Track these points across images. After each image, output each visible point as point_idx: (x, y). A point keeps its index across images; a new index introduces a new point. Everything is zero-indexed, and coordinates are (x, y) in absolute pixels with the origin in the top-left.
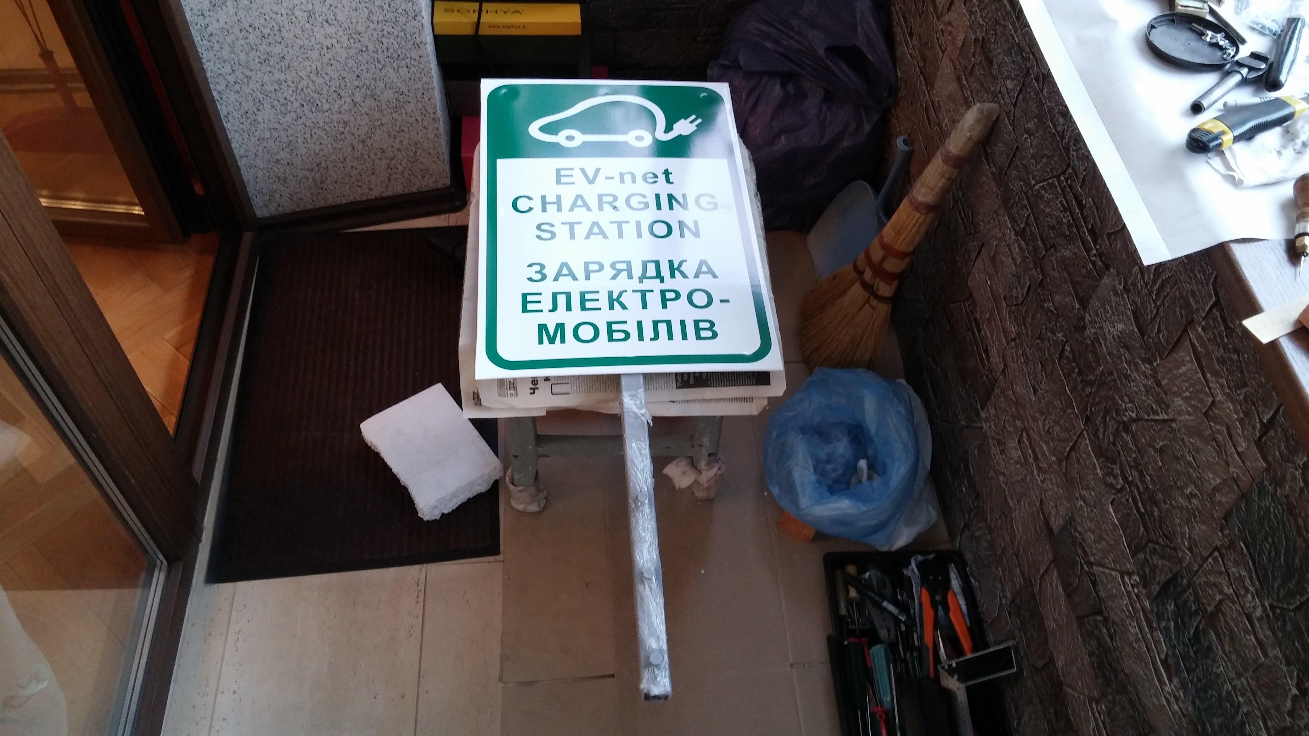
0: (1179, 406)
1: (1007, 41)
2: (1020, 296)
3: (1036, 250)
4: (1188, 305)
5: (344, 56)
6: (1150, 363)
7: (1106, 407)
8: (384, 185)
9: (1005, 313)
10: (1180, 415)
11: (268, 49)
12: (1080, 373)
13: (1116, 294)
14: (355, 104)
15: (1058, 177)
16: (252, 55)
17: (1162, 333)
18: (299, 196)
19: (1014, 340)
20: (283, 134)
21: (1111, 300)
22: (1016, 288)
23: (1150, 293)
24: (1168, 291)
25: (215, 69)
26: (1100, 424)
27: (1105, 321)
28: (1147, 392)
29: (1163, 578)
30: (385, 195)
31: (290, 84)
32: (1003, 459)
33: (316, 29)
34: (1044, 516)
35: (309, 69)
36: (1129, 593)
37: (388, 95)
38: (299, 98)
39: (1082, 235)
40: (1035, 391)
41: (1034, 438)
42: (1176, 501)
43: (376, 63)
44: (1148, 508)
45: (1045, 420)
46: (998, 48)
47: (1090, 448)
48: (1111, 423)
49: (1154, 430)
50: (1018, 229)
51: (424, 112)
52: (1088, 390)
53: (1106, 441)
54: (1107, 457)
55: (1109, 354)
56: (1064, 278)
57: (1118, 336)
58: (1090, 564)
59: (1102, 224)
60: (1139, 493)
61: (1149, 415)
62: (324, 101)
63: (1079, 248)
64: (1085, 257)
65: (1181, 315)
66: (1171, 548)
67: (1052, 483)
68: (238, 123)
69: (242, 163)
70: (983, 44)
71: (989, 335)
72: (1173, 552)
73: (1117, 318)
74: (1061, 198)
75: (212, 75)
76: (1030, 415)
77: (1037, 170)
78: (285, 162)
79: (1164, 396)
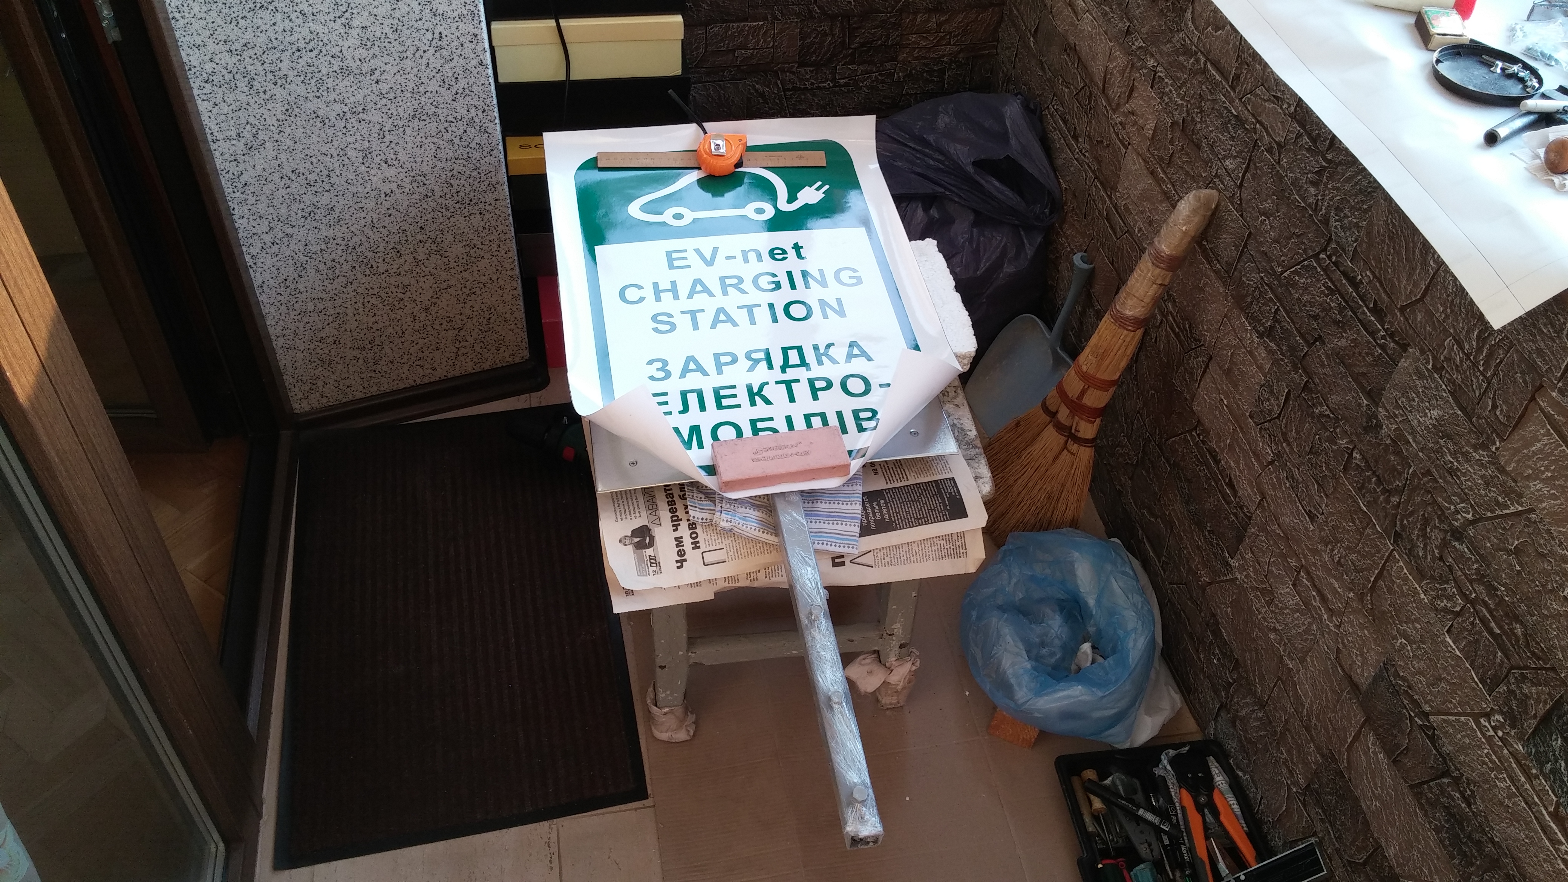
0: (1538, 490)
1: (1221, 116)
2: (1276, 408)
3: (1293, 349)
4: (1532, 367)
5: (406, 203)
6: (1484, 447)
7: (1424, 515)
8: (451, 363)
9: (1254, 432)
10: (1542, 502)
11: (315, 200)
12: (1379, 482)
13: (1421, 377)
14: (417, 262)
15: (1316, 256)
16: (294, 207)
17: (1499, 409)
18: (347, 382)
19: (1272, 463)
20: (329, 304)
21: (1416, 386)
22: (1268, 400)
23: (1475, 365)
24: (1502, 356)
25: (250, 227)
26: (1418, 539)
27: (1410, 411)
28: (1487, 484)
29: (1542, 709)
30: (449, 375)
31: (340, 241)
32: (1272, 612)
33: (373, 172)
34: (1343, 670)
35: (363, 222)
36: (1489, 739)
37: (458, 249)
38: (350, 258)
39: (1361, 317)
40: (1312, 517)
41: (1317, 575)
42: (1548, 609)
43: (444, 210)
44: (1506, 627)
45: (1332, 550)
46: (1207, 127)
47: (1405, 571)
48: (1433, 534)
49: (1504, 529)
50: (1262, 329)
51: (500, 269)
52: (1395, 499)
53: (1429, 557)
54: (1432, 578)
55: (1422, 450)
56: (1341, 373)
57: (1434, 425)
58: (1426, 715)
59: (1390, 297)
60: (1490, 611)
61: (1493, 511)
62: (380, 260)
63: (1358, 332)
64: (1370, 343)
65: (1525, 382)
66: (1547, 669)
67: (1353, 626)
68: (274, 294)
69: (278, 344)
70: (1185, 128)
71: (1232, 464)
72: (1552, 674)
73: (1427, 404)
74: (1324, 280)
75: (245, 235)
76: (1309, 549)
77: (1284, 255)
78: (331, 339)
79: (1513, 484)
